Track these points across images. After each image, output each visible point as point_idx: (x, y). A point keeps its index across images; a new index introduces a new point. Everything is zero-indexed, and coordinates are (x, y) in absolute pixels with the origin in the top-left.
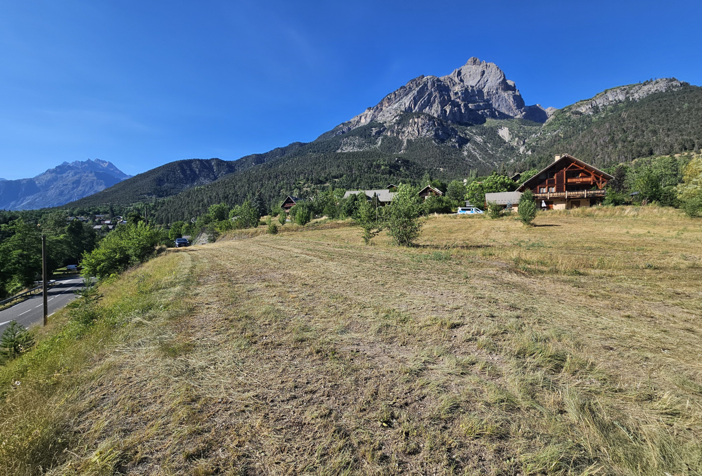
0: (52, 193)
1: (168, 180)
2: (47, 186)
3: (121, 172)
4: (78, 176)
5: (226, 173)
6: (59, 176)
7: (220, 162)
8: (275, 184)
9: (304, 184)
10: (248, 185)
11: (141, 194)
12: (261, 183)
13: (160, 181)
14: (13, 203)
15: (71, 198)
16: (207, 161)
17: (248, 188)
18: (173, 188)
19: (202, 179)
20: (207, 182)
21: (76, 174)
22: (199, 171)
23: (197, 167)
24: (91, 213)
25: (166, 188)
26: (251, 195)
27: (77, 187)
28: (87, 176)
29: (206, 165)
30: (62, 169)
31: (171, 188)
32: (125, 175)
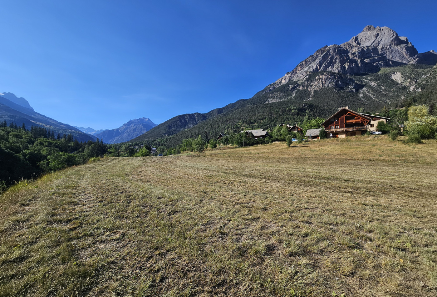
0: (125, 135)
1: (173, 126)
2: (123, 132)
3: (153, 123)
4: (135, 126)
5: (202, 121)
6: (128, 127)
7: (199, 115)
8: (225, 126)
9: (242, 125)
10: (211, 127)
11: (161, 134)
12: (218, 125)
13: (170, 127)
14: (110, 141)
15: (132, 137)
16: (193, 115)
17: (211, 128)
18: (176, 130)
19: (190, 125)
20: (192, 126)
21: (134, 125)
22: (188, 120)
23: (187, 118)
24: (140, 144)
25: (172, 130)
26: (212, 132)
27: (135, 131)
28: (139, 126)
29: (192, 116)
30: (130, 123)
31: (175, 130)
32: (155, 125)
